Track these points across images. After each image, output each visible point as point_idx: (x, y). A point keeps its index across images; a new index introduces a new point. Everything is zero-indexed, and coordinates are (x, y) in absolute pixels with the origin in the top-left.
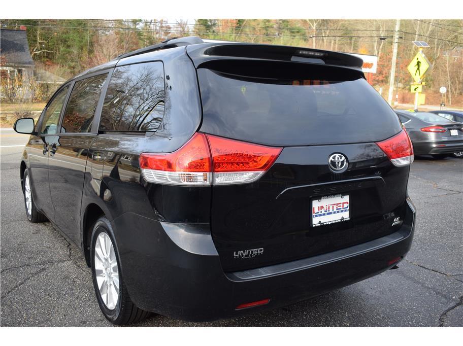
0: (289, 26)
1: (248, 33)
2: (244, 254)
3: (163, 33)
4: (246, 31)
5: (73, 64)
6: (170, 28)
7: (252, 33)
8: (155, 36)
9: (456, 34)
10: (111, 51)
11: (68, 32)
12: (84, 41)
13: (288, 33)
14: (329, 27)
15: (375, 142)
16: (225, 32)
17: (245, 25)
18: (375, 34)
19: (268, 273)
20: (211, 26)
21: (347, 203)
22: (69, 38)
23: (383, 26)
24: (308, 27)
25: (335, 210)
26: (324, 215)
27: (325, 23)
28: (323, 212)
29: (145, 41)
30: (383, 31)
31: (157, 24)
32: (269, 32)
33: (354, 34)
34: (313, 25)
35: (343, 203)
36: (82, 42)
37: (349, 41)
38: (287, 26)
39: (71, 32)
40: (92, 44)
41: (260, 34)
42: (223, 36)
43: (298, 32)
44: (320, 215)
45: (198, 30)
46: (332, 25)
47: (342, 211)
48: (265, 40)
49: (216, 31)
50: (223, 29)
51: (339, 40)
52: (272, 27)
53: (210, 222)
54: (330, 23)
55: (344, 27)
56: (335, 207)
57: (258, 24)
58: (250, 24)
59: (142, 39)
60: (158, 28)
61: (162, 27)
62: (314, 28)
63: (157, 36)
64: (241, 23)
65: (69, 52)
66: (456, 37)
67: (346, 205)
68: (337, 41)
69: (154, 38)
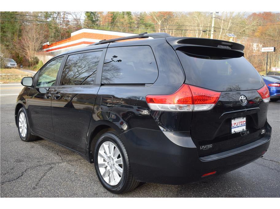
0: (144, 22)
1: (119, 26)
2: (204, 148)
3: (65, 25)
4: (117, 25)
5: (8, 44)
6: (69, 22)
7: (121, 26)
8: (59, 27)
9: (244, 29)
10: (34, 36)
11: (4, 23)
12: (15, 29)
13: (143, 26)
14: (169, 23)
15: (256, 90)
16: (105, 25)
17: (116, 21)
18: (196, 28)
19: (215, 157)
20: (95, 21)
21: (245, 121)
22: (5, 26)
23: (201, 23)
24: (156, 23)
25: (240, 125)
26: (236, 127)
27: (166, 21)
28: (236, 126)
29: (53, 30)
30: (201, 27)
31: (61, 19)
32: (132, 25)
33: (184, 28)
34: (159, 21)
35: (244, 121)
36: (14, 29)
37: (181, 32)
38: (143, 22)
39: (6, 23)
40: (20, 31)
41: (126, 27)
42: (103, 27)
43: (150, 26)
44: (235, 128)
45: (87, 23)
46: (171, 22)
47: (243, 126)
48: (130, 30)
49: (99, 24)
50: (103, 23)
51: (175, 32)
52: (134, 23)
53: (191, 131)
54: (169, 21)
55: (178, 23)
56: (240, 123)
57: (125, 21)
58: (120, 21)
59: (51, 29)
60: (61, 22)
61: (64, 21)
62: (160, 24)
63: (61, 26)
64: (114, 20)
65: (5, 36)
66: (244, 31)
67: (245, 123)
68: (173, 32)
69: (59, 28)
